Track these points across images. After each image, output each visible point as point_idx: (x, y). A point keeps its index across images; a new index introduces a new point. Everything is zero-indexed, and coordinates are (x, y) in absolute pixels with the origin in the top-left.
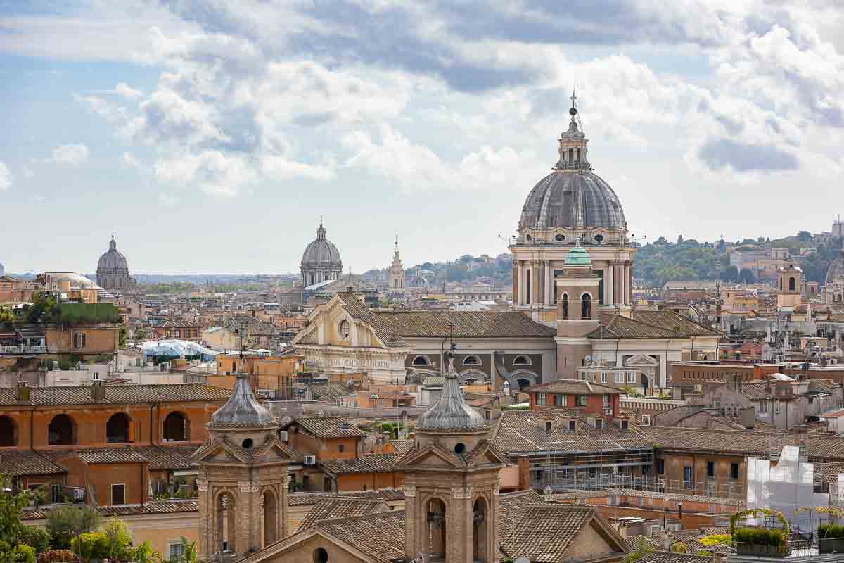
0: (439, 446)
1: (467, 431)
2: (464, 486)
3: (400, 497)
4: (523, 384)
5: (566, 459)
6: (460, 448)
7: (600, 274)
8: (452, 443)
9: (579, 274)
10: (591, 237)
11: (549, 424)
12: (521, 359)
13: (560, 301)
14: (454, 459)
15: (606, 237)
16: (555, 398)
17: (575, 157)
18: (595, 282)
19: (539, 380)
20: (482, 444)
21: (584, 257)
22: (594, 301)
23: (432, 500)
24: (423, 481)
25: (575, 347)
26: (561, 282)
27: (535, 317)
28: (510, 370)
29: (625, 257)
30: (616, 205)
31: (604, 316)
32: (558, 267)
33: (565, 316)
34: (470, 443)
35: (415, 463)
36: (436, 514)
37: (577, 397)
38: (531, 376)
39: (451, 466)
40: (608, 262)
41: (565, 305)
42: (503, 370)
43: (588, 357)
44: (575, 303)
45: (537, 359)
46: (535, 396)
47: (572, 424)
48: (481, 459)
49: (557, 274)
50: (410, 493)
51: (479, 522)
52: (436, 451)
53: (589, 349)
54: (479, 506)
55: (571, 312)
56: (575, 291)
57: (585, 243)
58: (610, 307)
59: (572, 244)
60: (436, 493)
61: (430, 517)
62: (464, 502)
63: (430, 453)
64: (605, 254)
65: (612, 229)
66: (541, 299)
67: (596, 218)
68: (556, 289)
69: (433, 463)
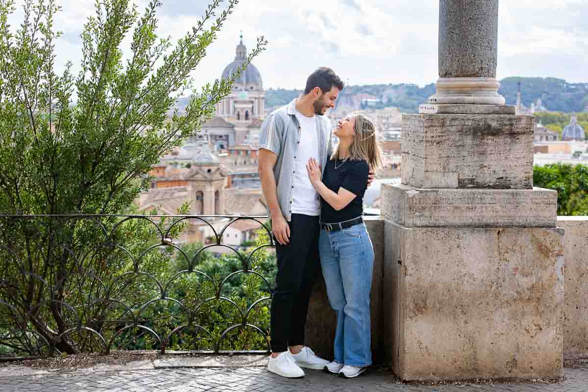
0: (201, 170)
1: (212, 164)
2: (211, 185)
3: (185, 190)
4: (222, 147)
5: (243, 176)
6: (209, 171)
7: (252, 102)
8: (206, 169)
9: (244, 102)
10: (248, 87)
11: (236, 163)
12: (221, 137)
13: (236, 113)
14: (207, 175)
15: (255, 87)
16: (238, 152)
17: (242, 55)
18: (250, 106)
19: (228, 145)
20: (218, 169)
21: (245, 95)
22: (250, 113)
23: (198, 192)
24: (195, 183)
25: (242, 132)
26: (237, 106)
27: (226, 120)
28: (216, 140)
29: (263, 96)
30: (259, 75)
31: (254, 119)
32: (235, 99)
33: (239, 119)
34: (213, 169)
35: (193, 176)
36: (200, 196)
37: (247, 151)
38: (224, 143)
39: (205, 177)
40: (255, 98)
41: (239, 115)
42: (213, 141)
43: (247, 136)
44: (243, 114)
45: (227, 136)
46: (230, 151)
47: (245, 163)
48: (218, 176)
49: (235, 102)
50: (189, 188)
51: (216, 200)
52: (200, 172)
53: (248, 132)
54: (217, 193)
55: (241, 117)
56: (242, 109)
57: (246, 90)
58: (256, 116)
59: (241, 90)
60: (200, 189)
61: (197, 198)
62: (211, 192)
63: (197, 173)
64: (254, 94)
65: (257, 84)
66: (228, 112)
67: (251, 80)
68: (235, 108)
69: (199, 177)
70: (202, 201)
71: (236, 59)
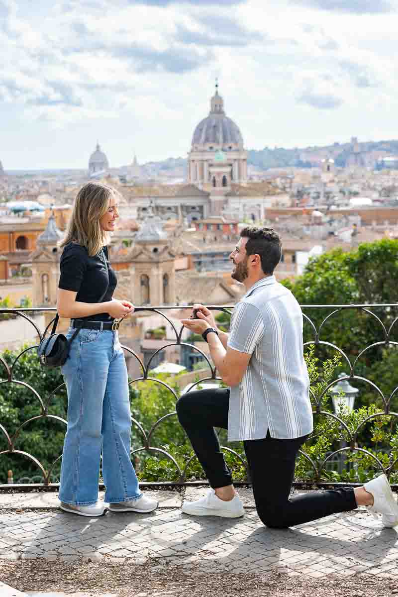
0: (145, 249)
1: (158, 242)
2: (158, 267)
3: (129, 275)
4: (194, 219)
5: (213, 255)
6: (155, 250)
7: (231, 165)
8: (151, 248)
9: (221, 165)
10: (226, 147)
12: (193, 208)
13: (212, 178)
14: (153, 255)
15: (234, 147)
16: (207, 226)
17: (218, 108)
18: (228, 169)
19: (202, 217)
20: (166, 248)
21: (222, 157)
22: (228, 178)
23: (144, 275)
24: (138, 266)
25: (220, 201)
26: (212, 170)
27: (200, 187)
28: (188, 212)
29: (243, 157)
30: (238, 132)
31: (233, 186)
32: (210, 162)
33: (214, 185)
34: (161, 248)
35: (136, 257)
37: (218, 225)
38: (198, 216)
39: (150, 258)
40: (235, 160)
41: (214, 181)
42: (185, 213)
43: (225, 206)
44: (219, 180)
45: (201, 207)
46: (198, 225)
48: (166, 255)
49: (211, 165)
50: (132, 271)
51: (166, 285)
52: (144, 251)
53: (226, 202)
54: (166, 277)
55: (217, 184)
56: (219, 174)
57: (223, 150)
58: (236, 181)
59: (217, 151)
60: (145, 272)
61: (142, 283)
62: (158, 276)
63: (141, 253)
64: (233, 156)
65: (236, 143)
66: (202, 177)
67: (229, 137)
68: (210, 173)
69: (143, 257)
70: (148, 287)
71: (211, 113)
